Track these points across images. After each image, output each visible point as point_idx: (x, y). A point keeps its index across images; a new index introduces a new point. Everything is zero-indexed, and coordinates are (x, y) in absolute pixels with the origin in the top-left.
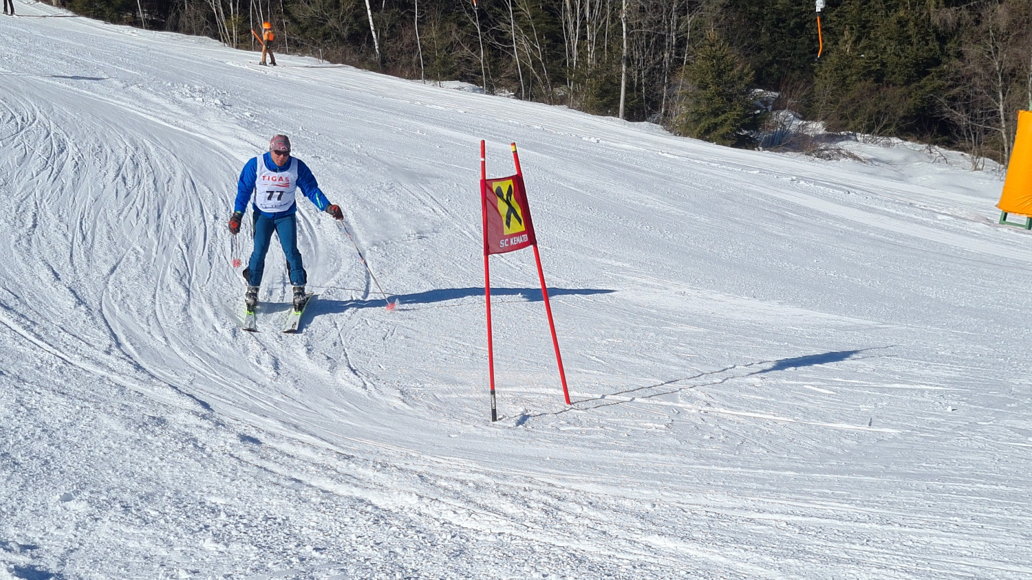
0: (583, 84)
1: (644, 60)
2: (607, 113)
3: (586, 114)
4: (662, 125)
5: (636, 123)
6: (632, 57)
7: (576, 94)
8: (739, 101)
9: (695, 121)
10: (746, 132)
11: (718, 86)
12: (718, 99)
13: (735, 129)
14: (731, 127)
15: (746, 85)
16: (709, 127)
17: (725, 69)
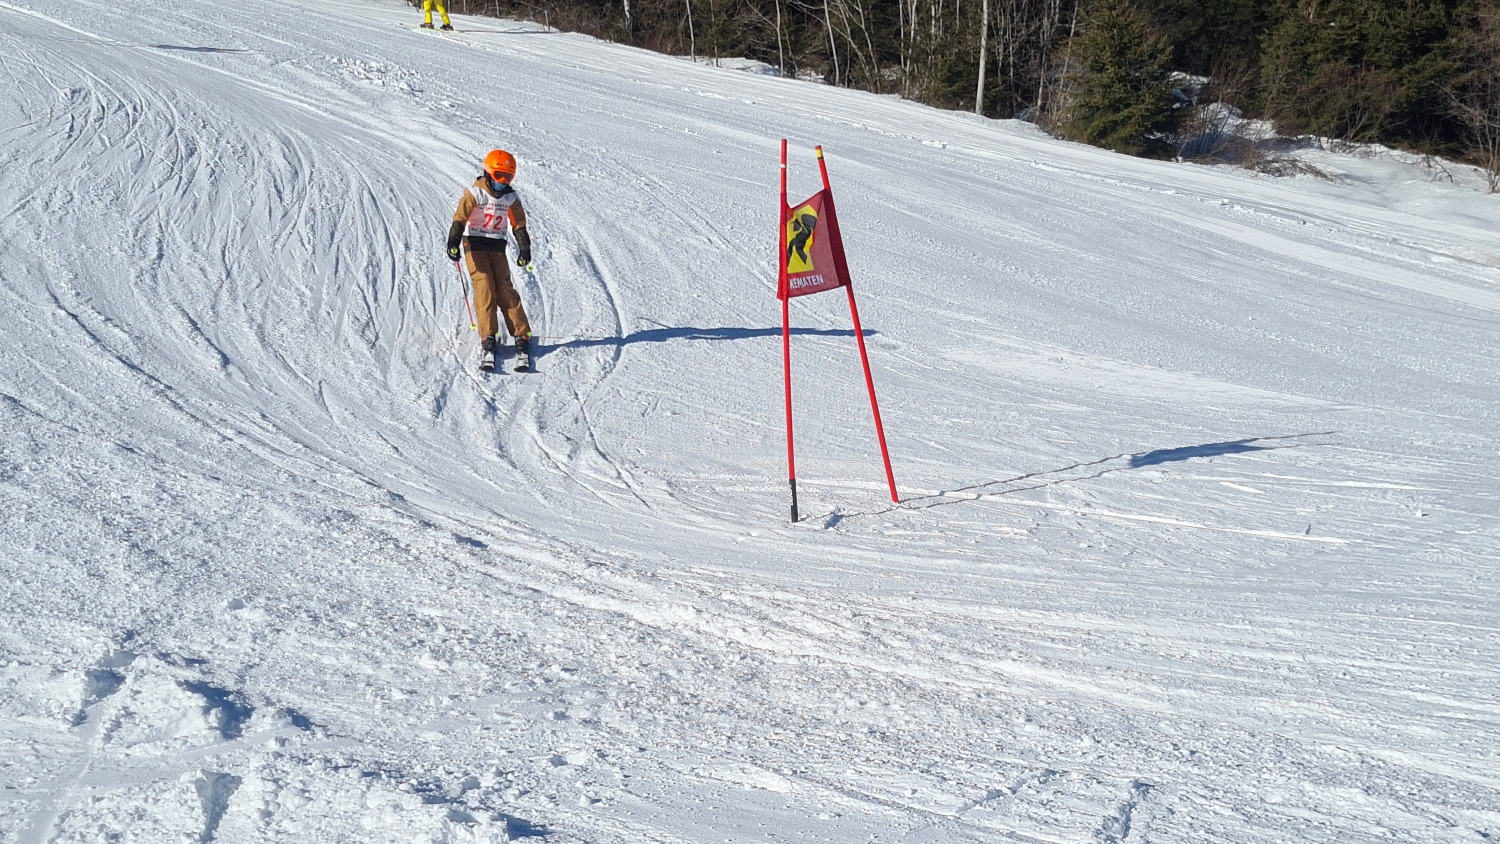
0: (925, 63)
1: (1013, 29)
2: (958, 105)
3: (928, 107)
4: (1037, 123)
5: (1000, 121)
6: (996, 24)
7: (913, 77)
8: (1150, 89)
9: (1085, 118)
10: (1159, 135)
11: (1120, 68)
12: (1118, 86)
13: (1143, 129)
14: (1137, 127)
15: (1161, 66)
16: (1105, 127)
17: (1130, 41)
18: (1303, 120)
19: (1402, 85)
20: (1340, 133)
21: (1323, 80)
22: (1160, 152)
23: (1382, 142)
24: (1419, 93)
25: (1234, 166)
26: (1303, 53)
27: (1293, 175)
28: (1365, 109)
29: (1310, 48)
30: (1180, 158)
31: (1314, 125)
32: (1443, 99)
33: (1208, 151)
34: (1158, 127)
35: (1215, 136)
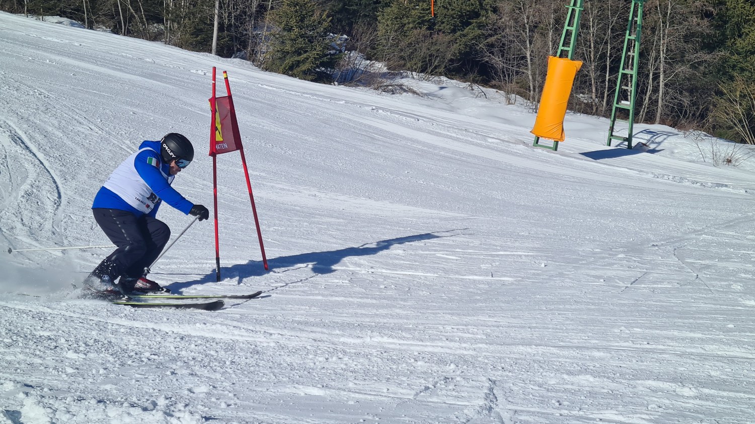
8: (319, 42)
9: (280, 58)
10: (323, 69)
11: (301, 29)
12: (300, 40)
13: (315, 66)
14: (312, 64)
15: (325, 29)
16: (293, 64)
17: (306, 14)
18: (402, 62)
19: (457, 43)
20: (423, 70)
21: (414, 39)
22: (325, 80)
23: (446, 75)
24: (466, 48)
25: (367, 88)
26: (402, 23)
27: (400, 93)
28: (437, 57)
29: (405, 20)
30: (336, 83)
31: (408, 65)
32: (481, 52)
33: (352, 79)
34: (323, 64)
35: (355, 71)
